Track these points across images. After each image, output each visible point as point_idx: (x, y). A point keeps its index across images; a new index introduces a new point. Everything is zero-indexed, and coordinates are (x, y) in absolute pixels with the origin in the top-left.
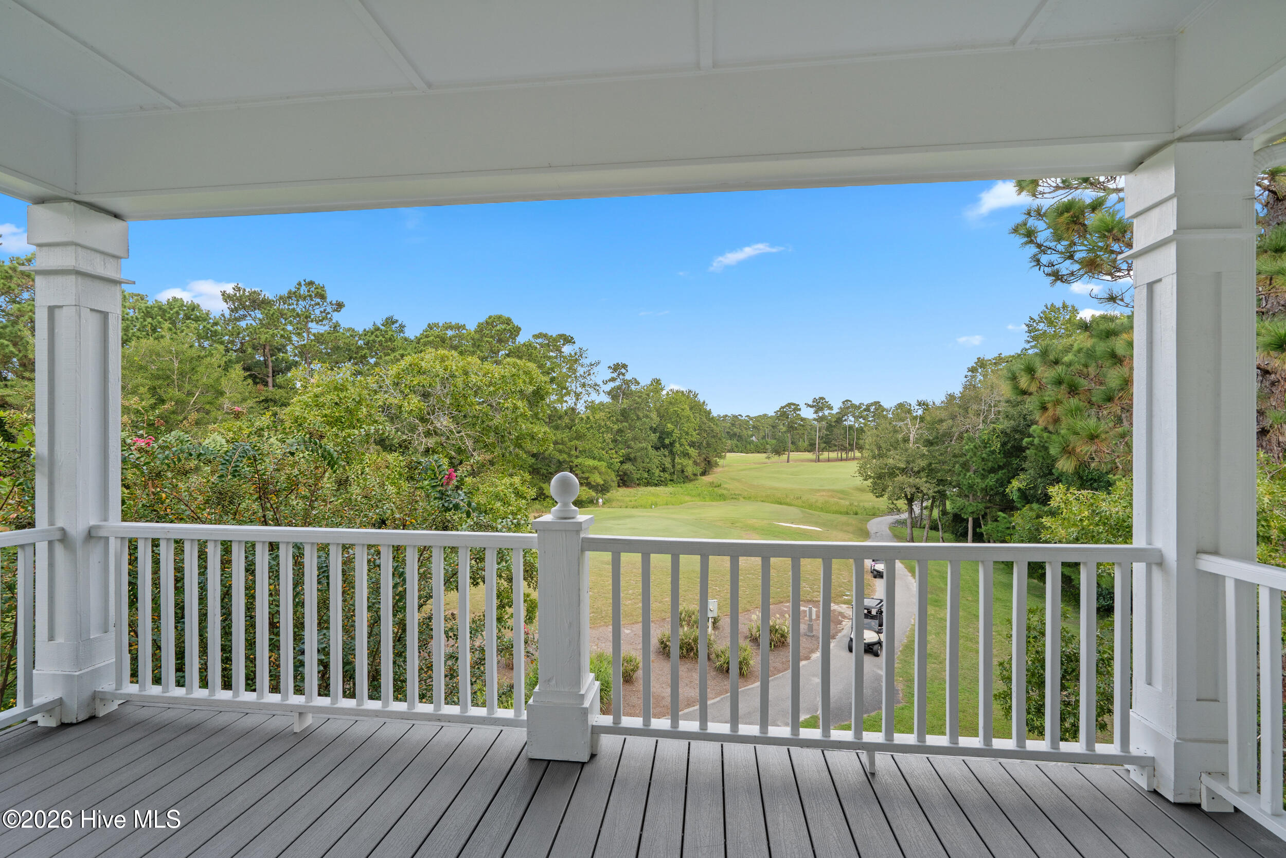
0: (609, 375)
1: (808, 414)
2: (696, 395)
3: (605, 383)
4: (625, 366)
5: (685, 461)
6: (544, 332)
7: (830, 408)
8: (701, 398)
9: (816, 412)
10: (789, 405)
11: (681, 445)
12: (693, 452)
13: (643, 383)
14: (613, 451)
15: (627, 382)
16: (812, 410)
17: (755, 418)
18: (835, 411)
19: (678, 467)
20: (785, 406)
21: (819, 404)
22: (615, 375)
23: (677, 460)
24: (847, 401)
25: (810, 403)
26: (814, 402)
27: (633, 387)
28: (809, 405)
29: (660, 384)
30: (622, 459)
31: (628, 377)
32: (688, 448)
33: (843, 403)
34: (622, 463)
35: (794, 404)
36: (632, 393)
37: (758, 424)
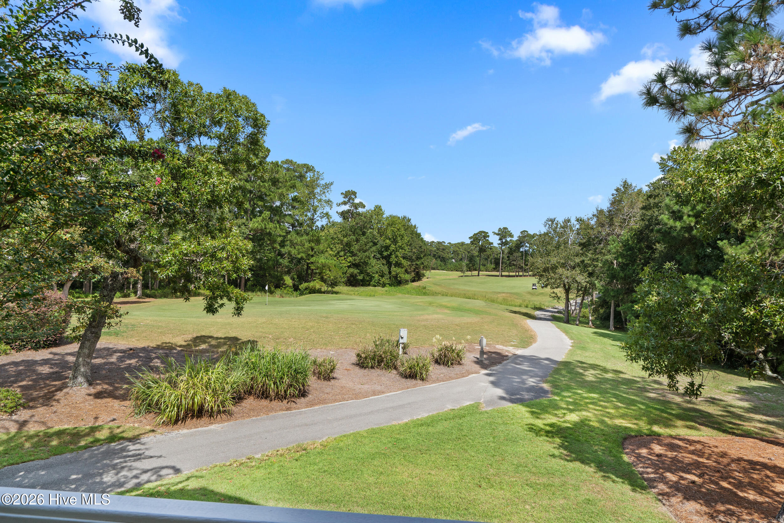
0: (341, 199)
1: (495, 240)
2: (409, 220)
3: (338, 205)
4: (354, 193)
5: (399, 270)
6: (290, 159)
7: (511, 236)
8: (413, 222)
9: (500, 239)
10: (481, 232)
11: (396, 257)
12: (405, 262)
13: (367, 208)
14: (343, 258)
15: (356, 206)
16: (498, 237)
17: (455, 244)
18: (515, 238)
19: (393, 273)
20: (477, 234)
21: (503, 233)
22: (346, 200)
23: (393, 269)
24: (524, 231)
25: (497, 232)
26: (499, 231)
27: (360, 210)
28: (495, 233)
29: (381, 210)
30: (349, 264)
31: (357, 201)
32: (401, 259)
33: (521, 232)
34: (349, 267)
35: (484, 232)
36: (359, 214)
37: (457, 249)
